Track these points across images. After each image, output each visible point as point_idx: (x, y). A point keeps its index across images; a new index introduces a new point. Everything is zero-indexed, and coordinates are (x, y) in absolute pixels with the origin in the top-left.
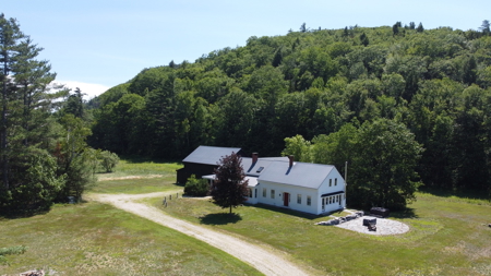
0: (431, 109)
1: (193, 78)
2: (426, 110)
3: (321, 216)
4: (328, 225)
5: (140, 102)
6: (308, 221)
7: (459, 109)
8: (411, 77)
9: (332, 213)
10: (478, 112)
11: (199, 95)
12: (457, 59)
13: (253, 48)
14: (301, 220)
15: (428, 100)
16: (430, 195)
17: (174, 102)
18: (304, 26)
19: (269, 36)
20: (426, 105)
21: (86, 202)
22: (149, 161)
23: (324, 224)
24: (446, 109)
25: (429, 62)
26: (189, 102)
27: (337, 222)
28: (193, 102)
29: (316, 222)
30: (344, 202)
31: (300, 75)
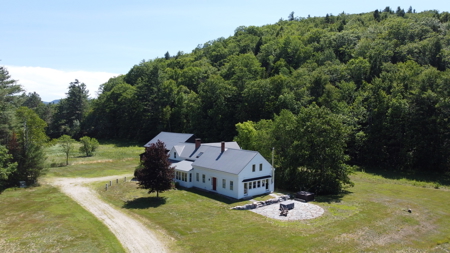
0: (389, 93)
1: (182, 68)
2: (383, 93)
3: (242, 200)
4: (243, 209)
5: (131, 91)
6: (225, 205)
7: (413, 92)
8: (375, 61)
9: (254, 197)
10: (433, 95)
11: (182, 83)
12: (425, 42)
13: (239, 38)
14: (219, 204)
15: (386, 84)
16: (379, 177)
17: (159, 90)
18: (292, 15)
19: (256, 26)
20: (384, 89)
21: (39, 185)
22: (134, 145)
23: (239, 209)
24: (402, 93)
25: (396, 45)
26: (171, 90)
27: (254, 207)
28: (176, 89)
29: (232, 207)
30: (272, 186)
31: (274, 62)
